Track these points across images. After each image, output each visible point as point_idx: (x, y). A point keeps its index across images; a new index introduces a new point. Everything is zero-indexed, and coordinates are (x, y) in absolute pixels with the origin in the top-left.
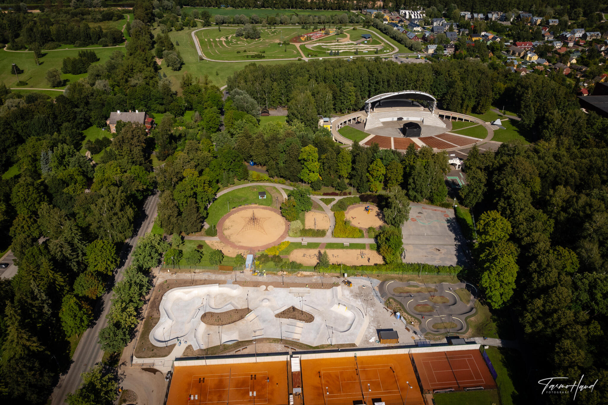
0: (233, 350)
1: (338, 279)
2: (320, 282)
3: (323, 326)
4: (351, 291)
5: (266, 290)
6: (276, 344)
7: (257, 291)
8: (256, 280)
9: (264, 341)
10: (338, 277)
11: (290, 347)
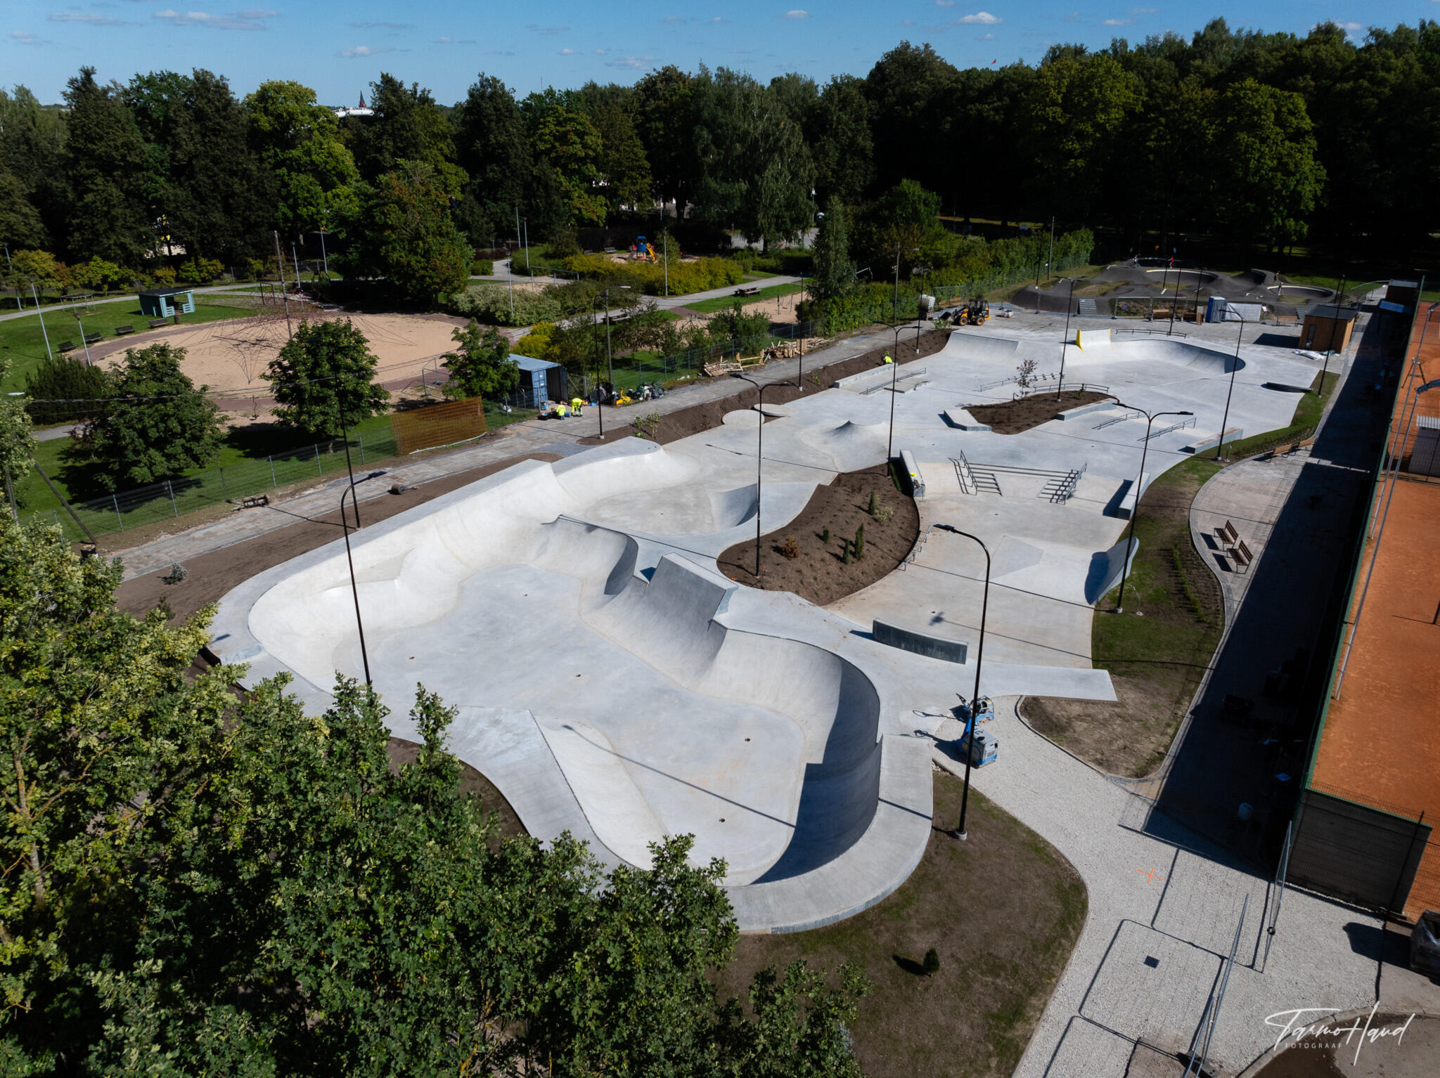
5: (769, 417)
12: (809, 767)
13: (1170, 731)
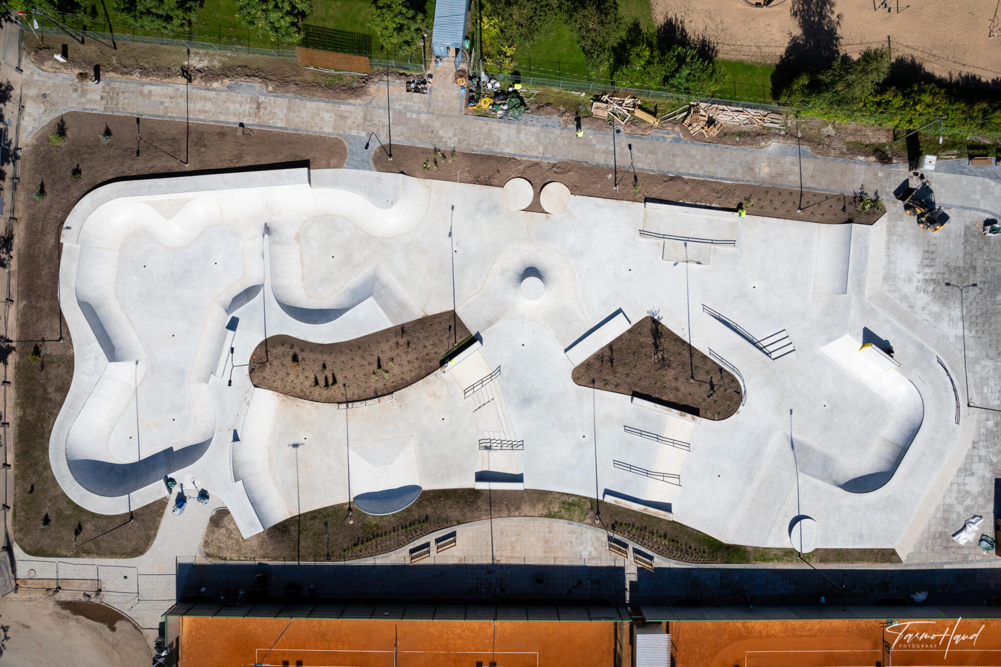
0: (400, 545)
1: (881, 171)
2: (792, 180)
3: (776, 443)
4: (929, 256)
5: (535, 207)
6: (575, 526)
7: (494, 209)
8: (485, 147)
9: (526, 509)
10: (884, 158)
11: (632, 545)
12: (171, 448)
13: (242, 559)
